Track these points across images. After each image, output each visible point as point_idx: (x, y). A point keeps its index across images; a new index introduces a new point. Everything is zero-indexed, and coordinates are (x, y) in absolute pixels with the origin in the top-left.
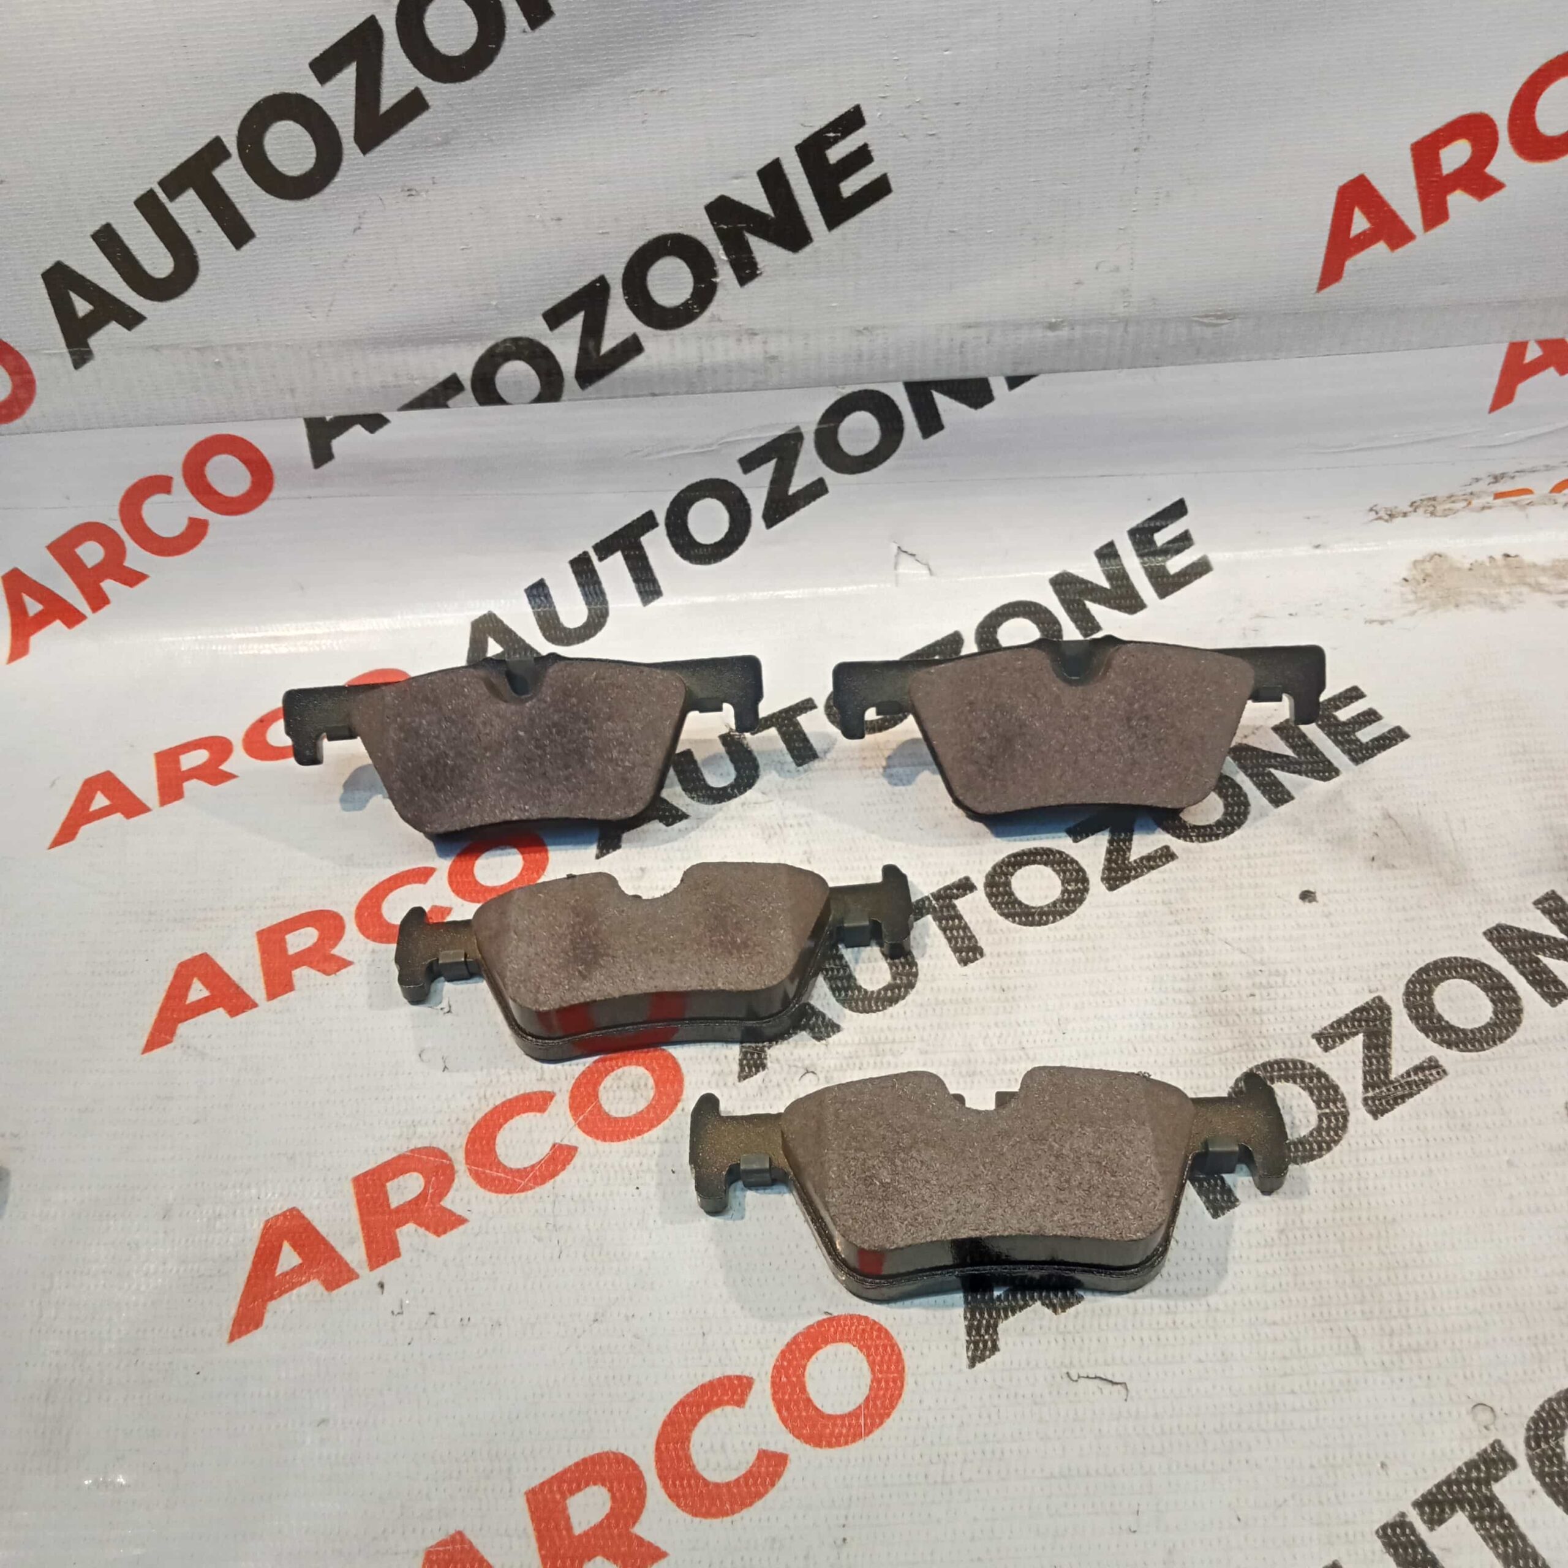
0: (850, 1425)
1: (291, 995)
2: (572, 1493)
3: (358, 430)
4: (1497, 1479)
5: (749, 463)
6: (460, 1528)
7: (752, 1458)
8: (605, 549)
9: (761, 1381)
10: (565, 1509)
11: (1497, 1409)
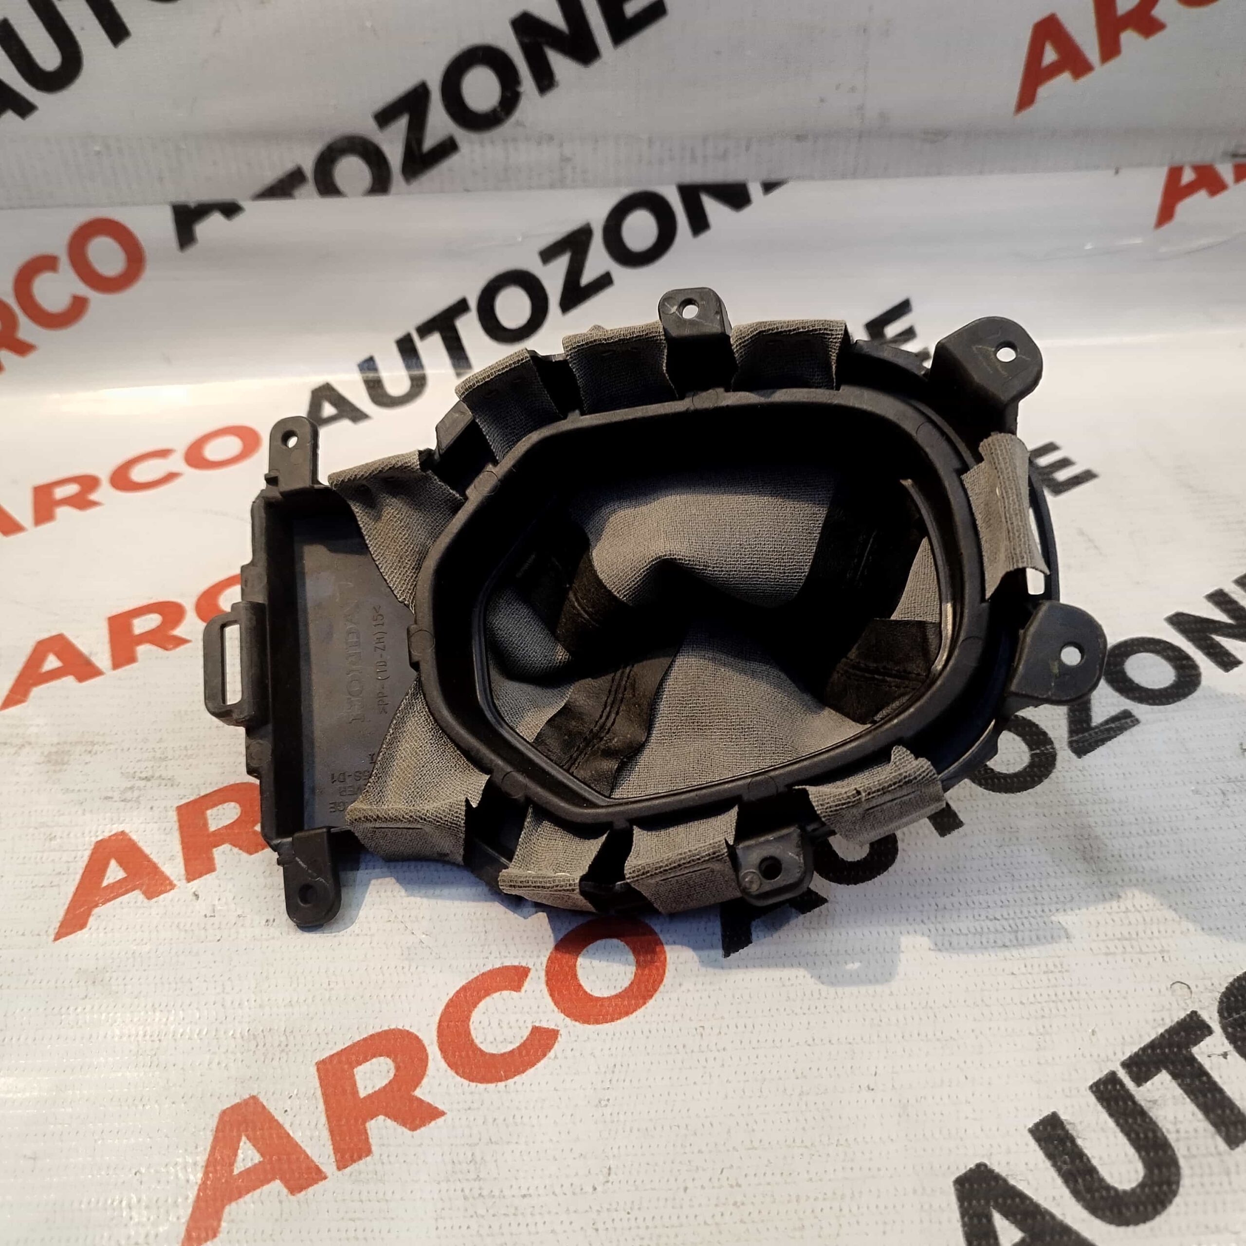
0: (616, 1005)
1: (134, 665)
2: (359, 1063)
3: (216, 219)
4: (1195, 1044)
5: (548, 255)
6: (255, 1093)
7: (526, 1033)
8: (425, 330)
9: (537, 970)
10: (353, 1076)
11: (1193, 988)
